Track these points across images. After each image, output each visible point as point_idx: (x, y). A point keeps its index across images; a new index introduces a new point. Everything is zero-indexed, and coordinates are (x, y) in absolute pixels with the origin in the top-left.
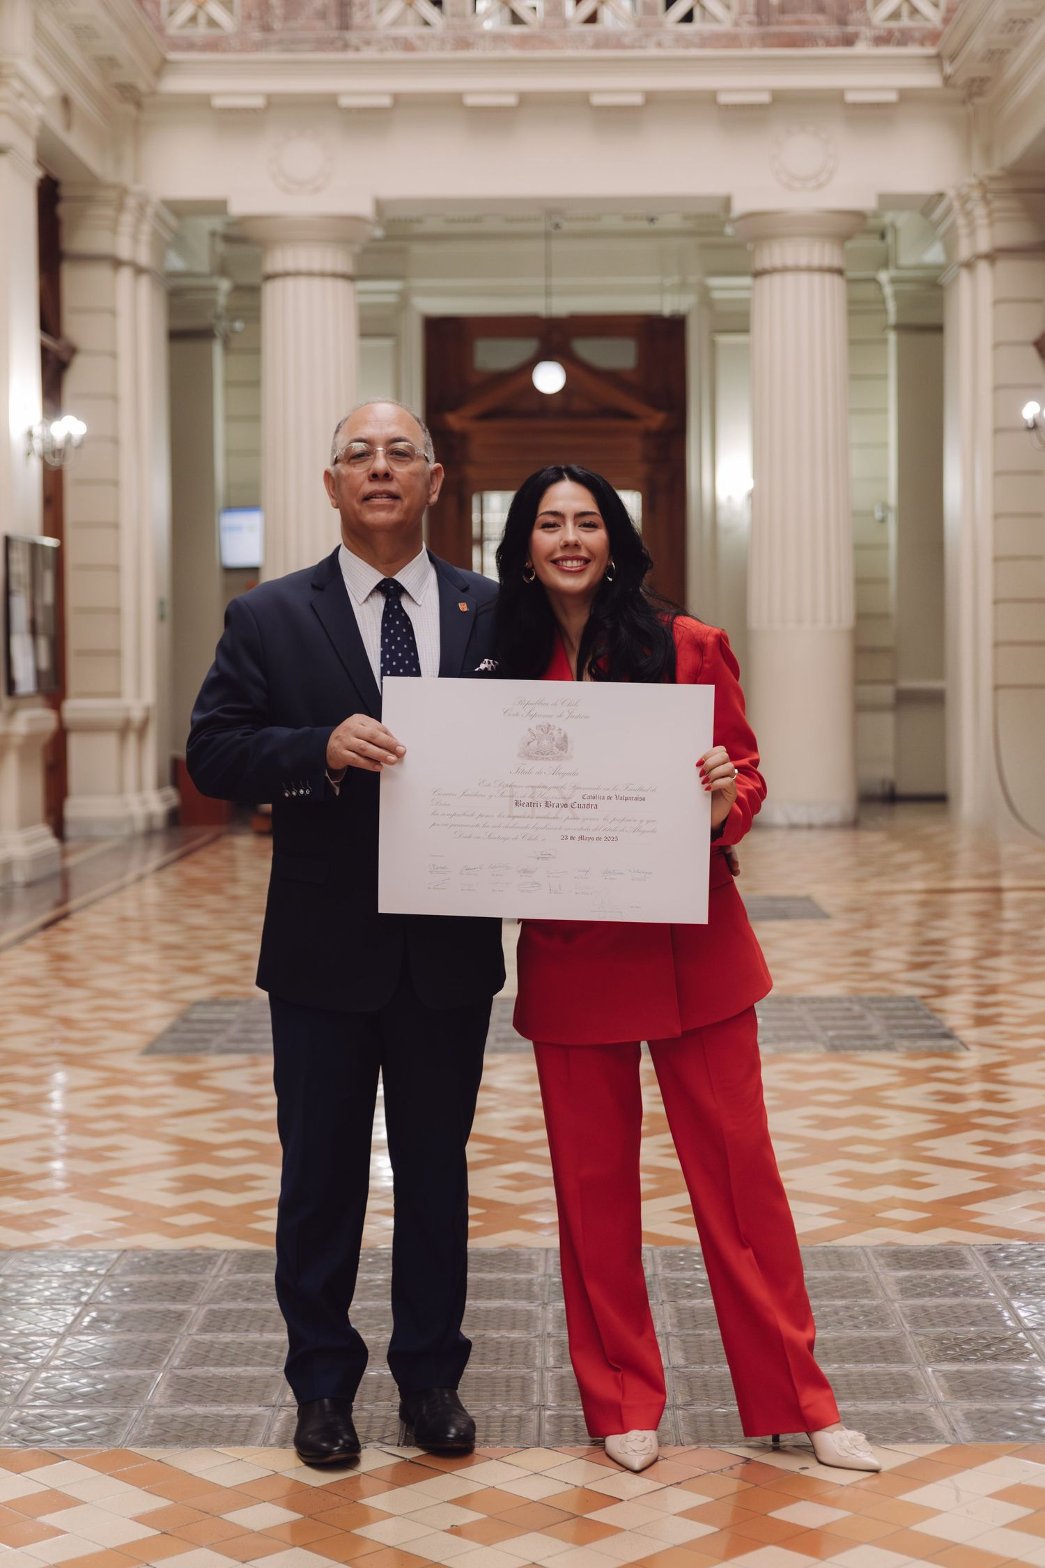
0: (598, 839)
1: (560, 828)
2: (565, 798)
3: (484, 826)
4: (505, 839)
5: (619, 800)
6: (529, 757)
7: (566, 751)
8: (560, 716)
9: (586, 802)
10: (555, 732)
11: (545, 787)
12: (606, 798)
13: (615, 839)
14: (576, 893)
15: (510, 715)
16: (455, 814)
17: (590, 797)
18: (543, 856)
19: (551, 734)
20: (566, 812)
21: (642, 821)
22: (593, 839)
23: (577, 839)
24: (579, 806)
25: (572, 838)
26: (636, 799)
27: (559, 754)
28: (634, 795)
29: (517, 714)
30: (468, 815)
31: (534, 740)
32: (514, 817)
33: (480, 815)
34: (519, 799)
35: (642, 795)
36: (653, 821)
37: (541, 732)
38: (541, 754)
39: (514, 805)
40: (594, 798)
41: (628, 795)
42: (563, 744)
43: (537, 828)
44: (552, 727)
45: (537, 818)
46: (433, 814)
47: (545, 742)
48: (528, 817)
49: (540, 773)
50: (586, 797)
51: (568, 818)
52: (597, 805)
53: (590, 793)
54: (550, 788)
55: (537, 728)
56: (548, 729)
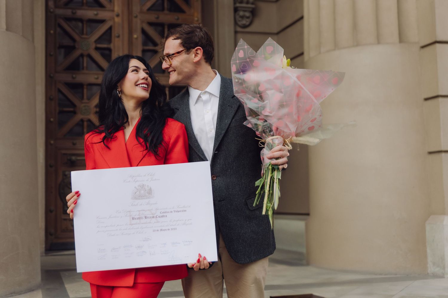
0: (168, 230)
1: (152, 227)
2: (153, 214)
3: (120, 230)
4: (129, 234)
5: (175, 212)
9: (162, 215)
11: (144, 210)
12: (170, 212)
13: (175, 229)
14: (162, 254)
15: (126, 182)
16: (107, 226)
17: (163, 213)
18: (146, 240)
19: (145, 188)
20: (154, 220)
21: (186, 220)
22: (166, 230)
23: (159, 230)
24: (159, 217)
25: (158, 230)
26: (183, 211)
27: (149, 196)
28: (182, 209)
29: (129, 182)
30: (112, 226)
32: (132, 224)
33: (118, 225)
34: (133, 217)
35: (184, 209)
36: (190, 220)
39: (132, 219)
40: (165, 213)
41: (179, 210)
42: (150, 192)
43: (142, 228)
44: (145, 185)
45: (142, 224)
46: (98, 227)
47: (142, 192)
48: (138, 224)
49: (141, 205)
50: (162, 212)
51: (155, 222)
52: (166, 216)
53: (163, 211)
54: (146, 211)
55: (138, 186)
56: (143, 186)
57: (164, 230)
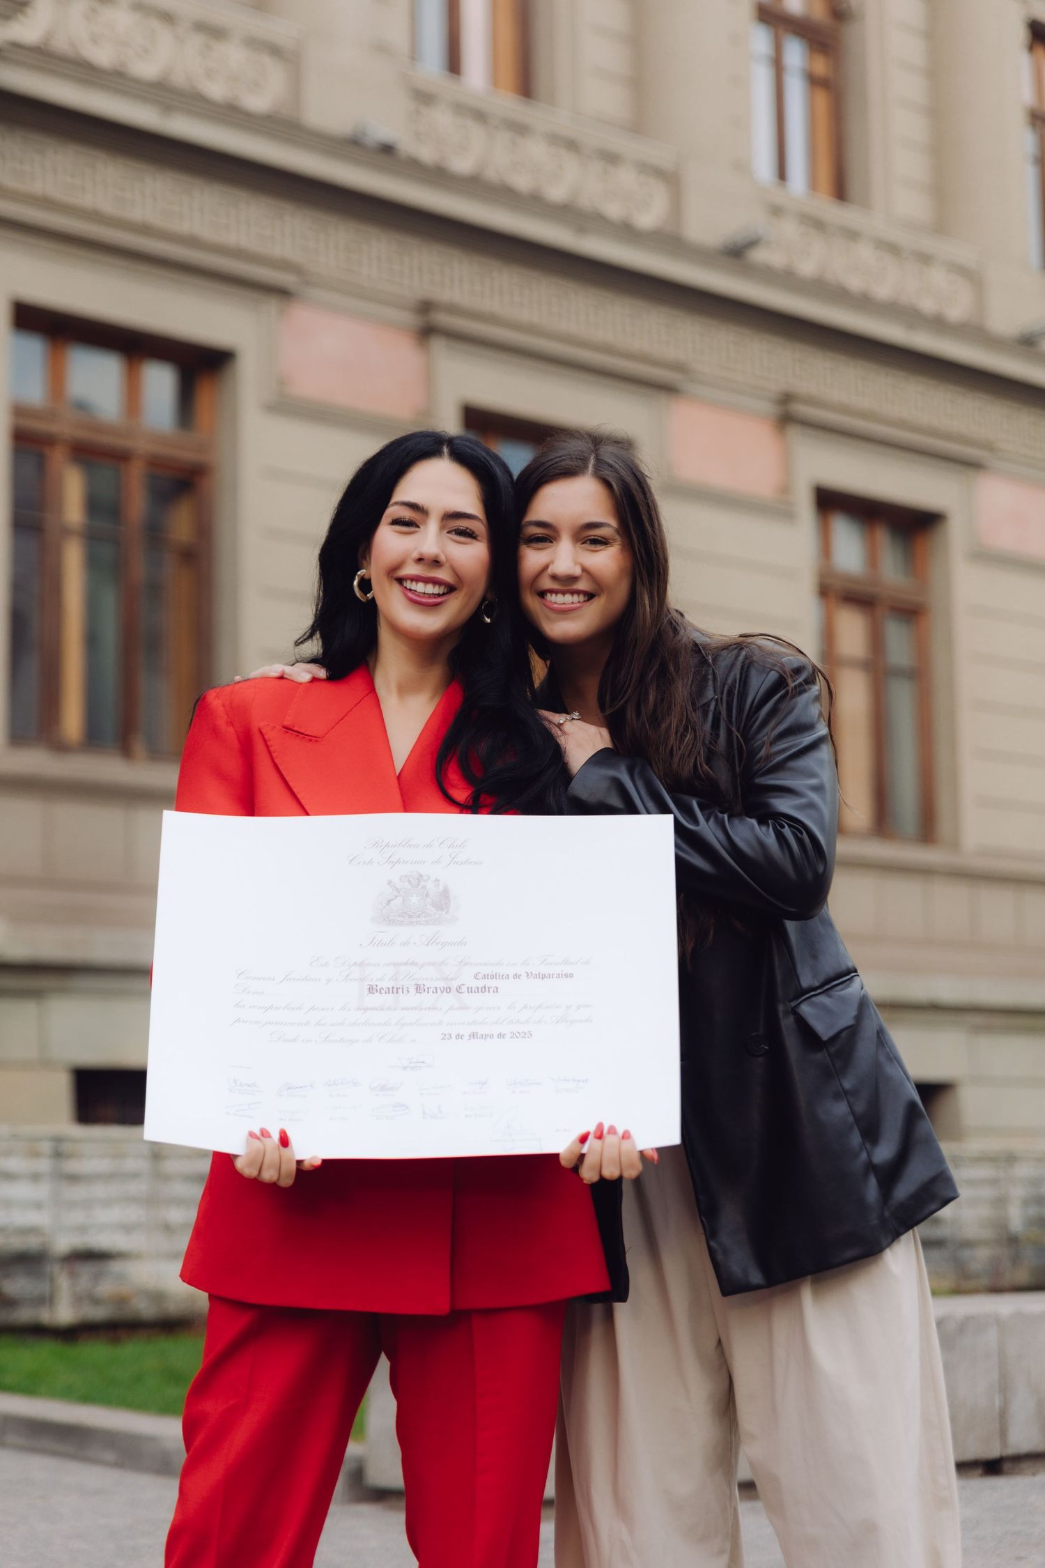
0: (501, 1036)
1: (440, 1023)
2: (446, 979)
3: (318, 1023)
4: (352, 1041)
5: (532, 979)
6: (389, 921)
7: (447, 912)
8: (438, 862)
9: (481, 983)
10: (430, 885)
11: (413, 964)
12: (511, 977)
13: (527, 1035)
14: (466, 1116)
15: (359, 863)
16: (271, 1007)
17: (485, 977)
18: (412, 1065)
19: (424, 887)
20: (449, 1000)
21: (568, 1007)
22: (492, 1036)
23: (466, 1037)
24: (470, 990)
25: (459, 1037)
26: (559, 976)
27: (437, 916)
28: (556, 970)
29: (370, 862)
31: (397, 896)
32: (366, 1009)
33: (313, 1008)
34: (372, 983)
35: (568, 969)
36: (587, 1006)
37: (410, 887)
38: (408, 917)
39: (366, 991)
40: (492, 977)
41: (545, 970)
42: (443, 900)
43: (403, 1025)
44: (425, 878)
45: (403, 1009)
46: (237, 1006)
47: (414, 900)
48: (389, 1009)
49: (406, 944)
50: (480, 976)
51: (451, 1008)
52: (497, 988)
53: (486, 970)
54: (423, 966)
55: (400, 880)
56: (418, 881)
57: (485, 1036)
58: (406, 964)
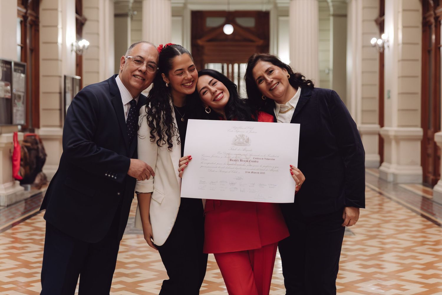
0: (258, 173)
1: (245, 169)
2: (247, 159)
3: (219, 167)
4: (226, 172)
5: (266, 160)
6: (235, 144)
7: (248, 143)
8: (247, 132)
9: (254, 160)
10: (245, 137)
12: (261, 159)
13: (264, 173)
14: (250, 192)
15: (230, 131)
16: (209, 163)
17: (255, 159)
18: (238, 178)
20: (247, 163)
21: (273, 167)
22: (256, 173)
23: (251, 173)
24: (252, 162)
25: (249, 172)
26: (272, 159)
27: (246, 144)
29: (232, 131)
30: (213, 164)
31: (237, 139)
32: (229, 165)
33: (218, 164)
34: (231, 158)
35: (274, 158)
36: (277, 167)
37: (240, 137)
38: (240, 144)
39: (229, 160)
40: (257, 159)
41: (269, 158)
42: (248, 141)
43: (237, 169)
44: (244, 135)
45: (237, 165)
46: (202, 163)
47: (241, 140)
48: (234, 165)
49: (239, 150)
50: (254, 158)
51: (248, 166)
52: (258, 161)
53: (256, 157)
54: (242, 155)
56: (242, 136)
57: (255, 173)
58: (238, 155)
